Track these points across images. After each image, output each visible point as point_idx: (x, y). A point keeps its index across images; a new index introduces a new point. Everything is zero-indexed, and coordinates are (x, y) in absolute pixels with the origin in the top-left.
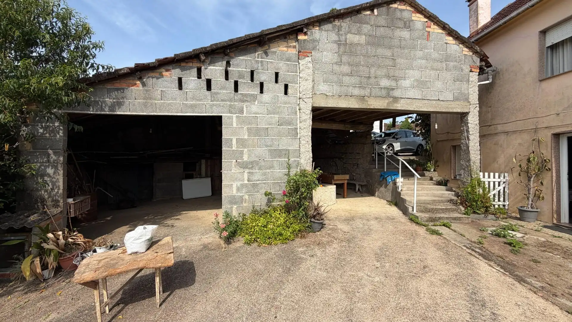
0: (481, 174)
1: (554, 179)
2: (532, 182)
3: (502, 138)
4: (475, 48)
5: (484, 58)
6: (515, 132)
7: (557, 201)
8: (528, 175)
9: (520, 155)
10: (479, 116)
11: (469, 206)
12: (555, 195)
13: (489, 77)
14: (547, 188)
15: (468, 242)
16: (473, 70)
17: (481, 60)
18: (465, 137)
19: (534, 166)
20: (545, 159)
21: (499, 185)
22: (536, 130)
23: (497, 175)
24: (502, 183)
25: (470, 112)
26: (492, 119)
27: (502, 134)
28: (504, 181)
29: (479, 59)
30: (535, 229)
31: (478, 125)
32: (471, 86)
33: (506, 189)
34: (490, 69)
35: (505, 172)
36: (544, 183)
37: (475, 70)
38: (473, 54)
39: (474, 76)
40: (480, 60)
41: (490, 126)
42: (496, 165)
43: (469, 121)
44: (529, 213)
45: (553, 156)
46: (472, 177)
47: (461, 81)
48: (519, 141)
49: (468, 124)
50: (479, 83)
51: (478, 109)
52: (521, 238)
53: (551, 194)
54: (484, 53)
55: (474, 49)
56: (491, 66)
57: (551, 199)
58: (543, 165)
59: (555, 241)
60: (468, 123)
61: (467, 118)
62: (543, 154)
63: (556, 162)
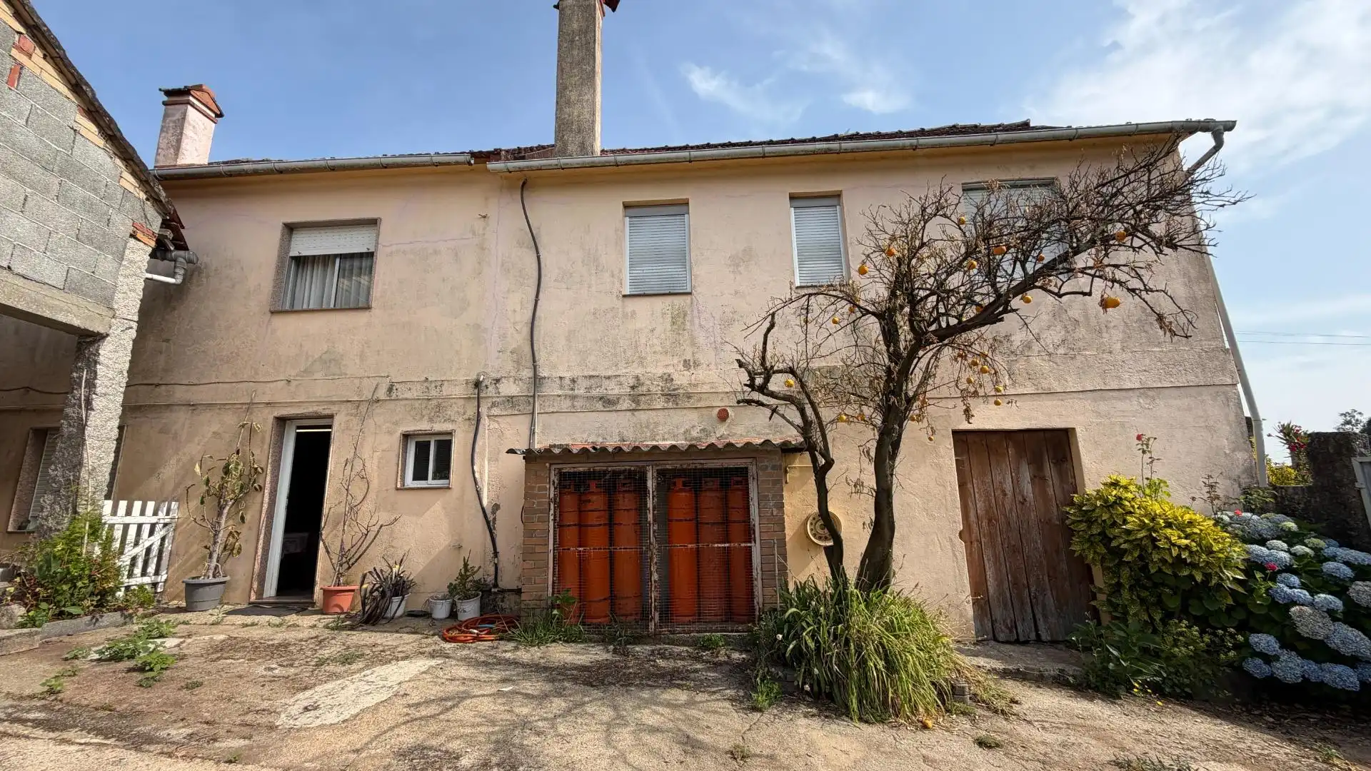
0: (108, 505)
1: (265, 506)
2: (224, 517)
3: (180, 418)
4: (156, 190)
5: (171, 222)
6: (210, 406)
7: (263, 555)
8: (219, 502)
9: (211, 457)
10: (133, 352)
11: (46, 600)
12: (261, 542)
13: (177, 270)
14: (250, 529)
15: (10, 702)
16: (139, 235)
17: (165, 224)
18: (80, 399)
19: (234, 481)
20: (256, 466)
21: (151, 533)
22: (250, 407)
23: (151, 506)
24: (161, 526)
25: (108, 335)
26: (166, 371)
27: (183, 408)
28: (167, 521)
29: (160, 220)
30: (211, 622)
31: (126, 374)
32: (128, 272)
33: (167, 541)
34: (182, 253)
35: (173, 499)
36: (248, 518)
37: (145, 239)
38: (147, 199)
39: (140, 253)
40: (162, 224)
41: (158, 385)
42: (154, 483)
43: (101, 359)
44: (207, 588)
45: (270, 461)
46: (75, 512)
47: (100, 248)
48: (215, 427)
49: (95, 366)
50: (149, 276)
51: (133, 333)
52: (175, 647)
53: (255, 541)
54: (175, 211)
55: (152, 188)
56: (185, 248)
57: (252, 550)
58: (250, 479)
59: (243, 633)
60: (96, 362)
61: (97, 350)
62: (253, 455)
63: (272, 473)
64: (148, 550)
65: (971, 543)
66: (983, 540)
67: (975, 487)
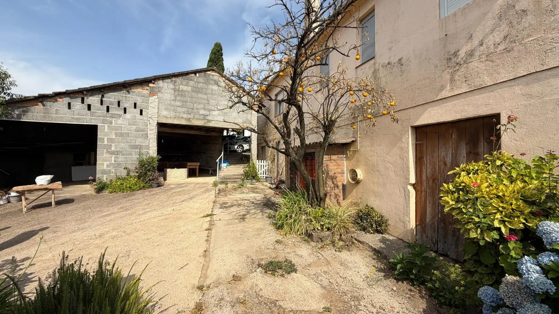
0: (258, 161)
1: (276, 162)
23: (265, 161)
24: (267, 165)
32: (253, 116)
37: (255, 108)
42: (265, 157)
44: (268, 178)
50: (258, 115)
56: (265, 107)
63: (277, 155)
64: (266, 170)
65: (421, 192)
66: (428, 191)
67: (427, 160)
